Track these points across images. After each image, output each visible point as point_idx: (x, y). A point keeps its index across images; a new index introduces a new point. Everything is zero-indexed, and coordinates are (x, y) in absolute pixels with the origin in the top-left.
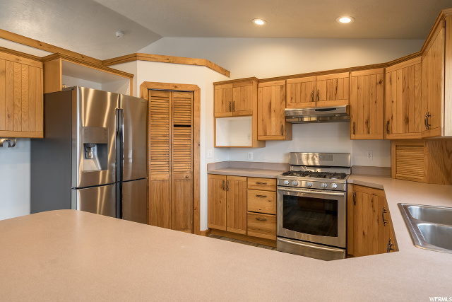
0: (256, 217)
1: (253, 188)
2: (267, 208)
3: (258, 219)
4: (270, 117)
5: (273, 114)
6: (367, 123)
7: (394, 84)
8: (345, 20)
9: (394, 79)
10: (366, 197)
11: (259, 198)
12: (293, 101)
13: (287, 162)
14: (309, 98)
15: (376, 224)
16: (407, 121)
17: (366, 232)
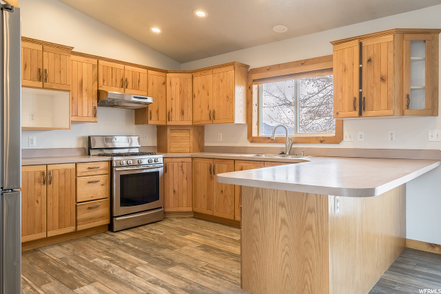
0: (88, 206)
1: (84, 174)
2: (99, 194)
3: (90, 208)
4: (82, 96)
5: (84, 94)
6: (157, 112)
7: (174, 87)
8: (156, 30)
9: (173, 83)
10: (175, 165)
11: (91, 184)
12: (105, 82)
13: (81, 147)
14: (119, 84)
15: (185, 181)
16: (183, 113)
17: (176, 189)
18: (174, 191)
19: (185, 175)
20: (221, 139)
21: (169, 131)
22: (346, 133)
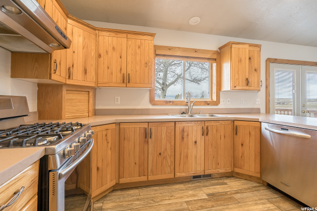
7: (76, 39)
15: (109, 152)
16: (85, 72)
17: (100, 165)
18: (98, 169)
19: (109, 145)
20: (119, 102)
21: (64, 92)
22: (221, 100)
